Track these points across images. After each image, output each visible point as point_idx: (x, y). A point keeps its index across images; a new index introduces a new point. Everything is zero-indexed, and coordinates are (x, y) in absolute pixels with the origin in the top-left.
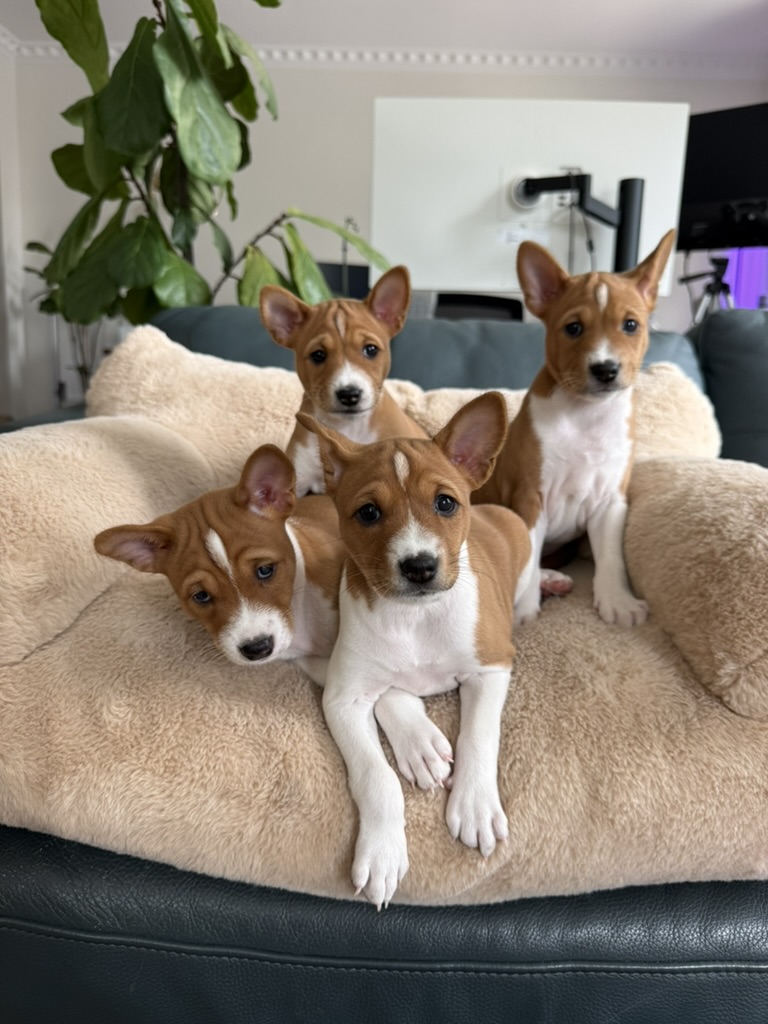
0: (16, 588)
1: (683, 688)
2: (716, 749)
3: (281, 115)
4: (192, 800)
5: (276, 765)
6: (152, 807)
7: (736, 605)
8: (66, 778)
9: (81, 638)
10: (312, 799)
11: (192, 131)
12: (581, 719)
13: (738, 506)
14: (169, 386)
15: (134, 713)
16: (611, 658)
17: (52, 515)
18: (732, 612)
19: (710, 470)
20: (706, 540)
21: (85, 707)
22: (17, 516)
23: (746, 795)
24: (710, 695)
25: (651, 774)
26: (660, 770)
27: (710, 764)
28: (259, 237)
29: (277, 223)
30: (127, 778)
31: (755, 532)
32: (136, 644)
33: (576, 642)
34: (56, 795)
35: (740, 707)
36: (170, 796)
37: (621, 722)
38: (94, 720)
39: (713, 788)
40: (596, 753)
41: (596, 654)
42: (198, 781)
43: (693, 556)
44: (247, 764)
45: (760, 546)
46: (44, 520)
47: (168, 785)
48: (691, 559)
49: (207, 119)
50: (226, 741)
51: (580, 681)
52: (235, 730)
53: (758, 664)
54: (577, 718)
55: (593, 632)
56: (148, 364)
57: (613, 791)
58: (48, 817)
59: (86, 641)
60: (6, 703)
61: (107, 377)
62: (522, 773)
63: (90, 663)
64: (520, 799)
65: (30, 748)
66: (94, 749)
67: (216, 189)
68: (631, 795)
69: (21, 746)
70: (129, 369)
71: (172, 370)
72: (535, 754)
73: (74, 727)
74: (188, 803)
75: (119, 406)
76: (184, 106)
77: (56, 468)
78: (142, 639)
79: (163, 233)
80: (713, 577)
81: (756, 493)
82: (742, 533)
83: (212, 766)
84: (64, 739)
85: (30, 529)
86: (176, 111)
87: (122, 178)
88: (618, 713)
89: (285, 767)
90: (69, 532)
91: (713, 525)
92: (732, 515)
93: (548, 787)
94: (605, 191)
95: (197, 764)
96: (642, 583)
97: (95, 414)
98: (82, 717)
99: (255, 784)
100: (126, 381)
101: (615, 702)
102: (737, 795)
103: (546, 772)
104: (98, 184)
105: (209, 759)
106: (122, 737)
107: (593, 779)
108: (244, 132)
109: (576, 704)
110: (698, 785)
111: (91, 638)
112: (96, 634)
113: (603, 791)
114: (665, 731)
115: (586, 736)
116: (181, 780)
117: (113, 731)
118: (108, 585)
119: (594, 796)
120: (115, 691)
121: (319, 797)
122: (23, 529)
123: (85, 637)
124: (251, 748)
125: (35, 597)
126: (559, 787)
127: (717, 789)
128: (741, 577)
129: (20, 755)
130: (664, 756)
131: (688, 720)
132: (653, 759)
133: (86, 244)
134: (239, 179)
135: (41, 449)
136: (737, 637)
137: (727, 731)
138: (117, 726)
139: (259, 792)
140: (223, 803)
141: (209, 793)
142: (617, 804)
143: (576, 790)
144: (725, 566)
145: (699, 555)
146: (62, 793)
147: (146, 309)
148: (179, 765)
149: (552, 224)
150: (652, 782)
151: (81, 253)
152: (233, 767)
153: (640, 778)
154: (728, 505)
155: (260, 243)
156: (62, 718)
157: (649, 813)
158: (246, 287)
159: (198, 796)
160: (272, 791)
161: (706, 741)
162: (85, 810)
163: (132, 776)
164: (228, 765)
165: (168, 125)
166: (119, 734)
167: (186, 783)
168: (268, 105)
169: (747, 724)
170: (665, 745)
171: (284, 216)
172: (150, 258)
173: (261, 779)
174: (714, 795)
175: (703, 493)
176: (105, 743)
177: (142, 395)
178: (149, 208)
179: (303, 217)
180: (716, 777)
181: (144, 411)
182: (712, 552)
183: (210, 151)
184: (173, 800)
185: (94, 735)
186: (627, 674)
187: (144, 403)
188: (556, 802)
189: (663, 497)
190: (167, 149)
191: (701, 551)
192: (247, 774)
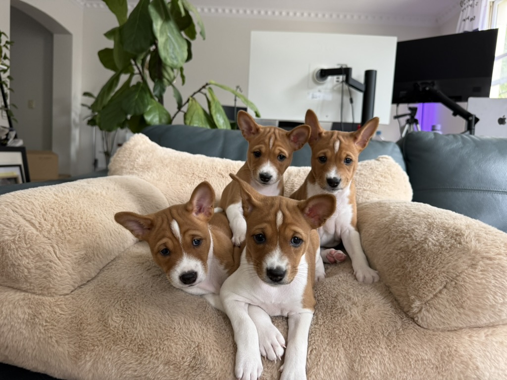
0: (69, 256)
1: (395, 313)
2: (412, 345)
3: (206, 38)
4: (151, 366)
5: (194, 348)
6: (131, 369)
7: (419, 272)
8: (89, 353)
9: (100, 283)
10: (211, 366)
11: (165, 44)
12: (344, 329)
13: (420, 224)
14: (149, 162)
15: (124, 321)
16: (360, 299)
17: (89, 222)
18: (418, 276)
19: (406, 207)
20: (404, 241)
21: (100, 317)
22: (72, 221)
23: (427, 369)
24: (408, 317)
25: (380, 357)
26: (384, 355)
27: (408, 352)
28: (195, 93)
29: (204, 87)
30: (119, 353)
31: (428, 237)
32: (127, 286)
33: (342, 291)
34: (83, 362)
35: (423, 324)
36: (140, 363)
37: (364, 331)
38: (104, 324)
39: (410, 365)
40: (352, 346)
41: (352, 296)
42: (155, 356)
43: (399, 248)
44: (179, 348)
45: (430, 244)
46: (85, 224)
47: (139, 357)
48: (398, 250)
49: (172, 39)
50: (169, 336)
51: (344, 310)
52: (174, 331)
53: (431, 302)
54: (343, 329)
55: (352, 285)
56: (139, 151)
57: (361, 366)
58: (78, 374)
59: (102, 284)
60: (61, 314)
61: (119, 157)
62: (316, 356)
63: (104, 295)
64: (315, 370)
65: (71, 338)
66: (103, 339)
67: (175, 70)
68: (370, 368)
69: (67, 336)
70: (130, 154)
71: (151, 154)
72: (322, 346)
73: (94, 327)
74: (149, 367)
75: (124, 171)
76: (162, 33)
77: (92, 199)
78: (130, 284)
79: (149, 90)
80: (408, 259)
81: (428, 218)
82: (422, 237)
83: (162, 348)
84: (89, 333)
85: (79, 228)
86: (158, 35)
87: (131, 64)
88: (363, 326)
89: (198, 349)
90: (97, 230)
91: (408, 233)
92: (417, 228)
93: (329, 363)
94: (358, 75)
95: (155, 347)
96: (375, 261)
97: (112, 174)
98: (98, 322)
99: (183, 358)
100: (128, 159)
101: (362, 320)
102: (422, 369)
103: (328, 356)
104: (119, 66)
105: (161, 344)
106: (117, 332)
107: (351, 360)
108: (189, 45)
109: (343, 322)
110: (403, 363)
111: (105, 283)
112: (107, 281)
113: (356, 366)
114: (386, 335)
115: (347, 337)
116: (146, 355)
117: (113, 330)
118: (114, 257)
119: (352, 368)
120: (115, 309)
121: (215, 365)
122: (75, 228)
123: (102, 282)
124: (181, 340)
125: (79, 261)
126: (334, 363)
127: (412, 365)
128: (421, 258)
129: (66, 341)
130: (386, 348)
131: (397, 330)
132: (380, 349)
133: (112, 94)
134: (186, 66)
135: (86, 190)
136: (420, 288)
137: (417, 336)
138: (116, 327)
139: (185, 362)
140: (167, 367)
141: (160, 362)
142: (363, 372)
143: (343, 365)
144: (414, 252)
145: (401, 248)
146: (86, 361)
147: (140, 125)
148: (145, 347)
149: (333, 90)
150: (380, 361)
151: (109, 98)
152: (172, 349)
153: (374, 359)
154: (415, 223)
155: (195, 96)
156: (88, 323)
157: (379, 377)
158: (188, 116)
159: (154, 363)
160: (191, 361)
161: (406, 341)
162: (97, 370)
163: (122, 353)
164: (170, 348)
165: (154, 41)
166: (116, 331)
167: (149, 357)
168: (201, 33)
169: (427, 332)
170: (386, 342)
171: (207, 84)
172: (143, 101)
173: (186, 355)
174: (411, 368)
175: (403, 218)
176: (109, 335)
177: (136, 166)
178: (143, 78)
179: (216, 85)
180: (412, 359)
181: (136, 173)
182: (408, 246)
183: (173, 53)
184: (142, 365)
185: (104, 331)
186: (368, 306)
187: (136, 170)
188: (333, 371)
189: (384, 219)
190: (153, 51)
191: (402, 246)
192: (179, 353)
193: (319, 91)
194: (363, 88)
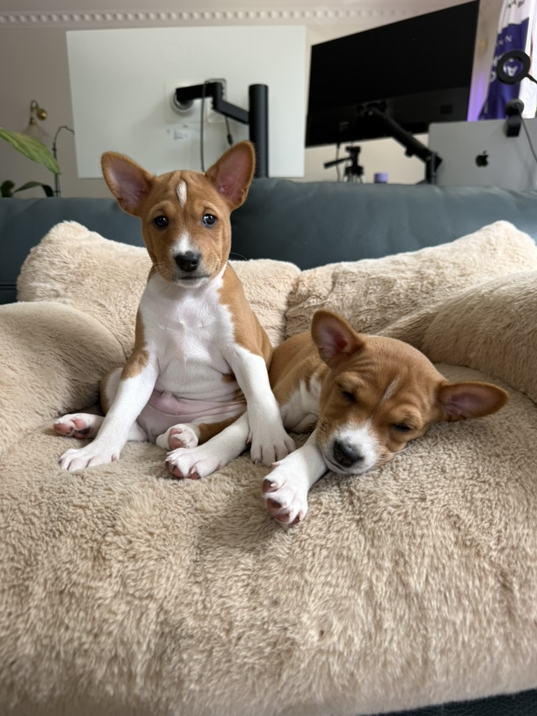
193: (185, 127)
194: (246, 119)
